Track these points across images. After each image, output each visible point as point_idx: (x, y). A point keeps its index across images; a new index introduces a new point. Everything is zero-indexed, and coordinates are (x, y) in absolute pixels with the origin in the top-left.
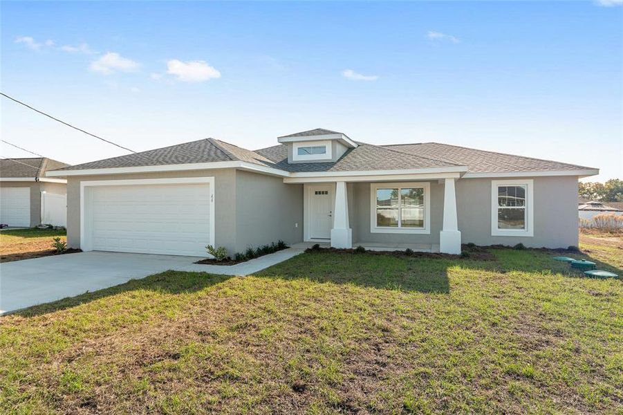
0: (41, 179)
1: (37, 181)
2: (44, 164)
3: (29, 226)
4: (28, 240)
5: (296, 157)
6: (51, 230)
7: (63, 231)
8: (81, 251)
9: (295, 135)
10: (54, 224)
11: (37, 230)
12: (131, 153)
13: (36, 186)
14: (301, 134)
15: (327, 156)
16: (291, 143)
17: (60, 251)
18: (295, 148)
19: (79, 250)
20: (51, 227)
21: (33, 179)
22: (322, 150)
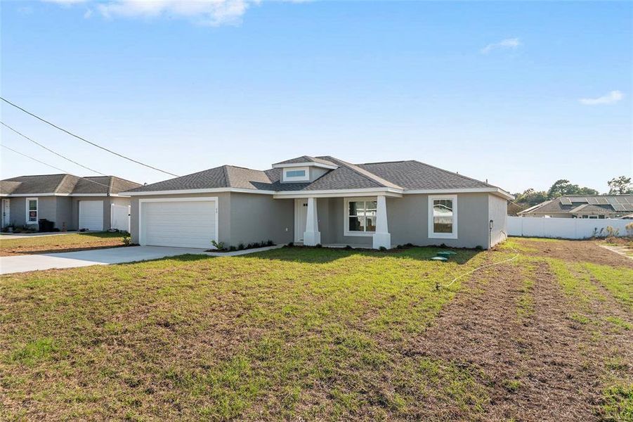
0: (111, 195)
1: (108, 196)
2: (112, 182)
3: (102, 230)
4: (104, 239)
5: (286, 179)
6: (117, 233)
7: (126, 234)
8: (139, 245)
9: (284, 162)
10: (120, 229)
11: (108, 232)
12: (176, 177)
13: (108, 200)
14: (288, 162)
15: (306, 178)
16: (282, 168)
17: (127, 245)
18: (285, 172)
19: (138, 245)
20: (117, 231)
21: (106, 195)
22: (303, 173)
